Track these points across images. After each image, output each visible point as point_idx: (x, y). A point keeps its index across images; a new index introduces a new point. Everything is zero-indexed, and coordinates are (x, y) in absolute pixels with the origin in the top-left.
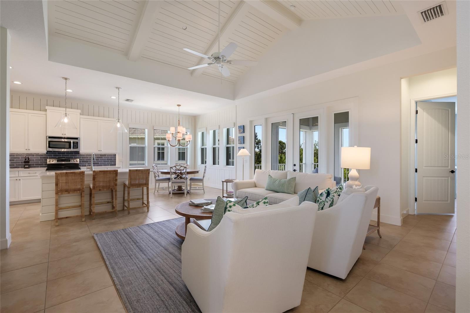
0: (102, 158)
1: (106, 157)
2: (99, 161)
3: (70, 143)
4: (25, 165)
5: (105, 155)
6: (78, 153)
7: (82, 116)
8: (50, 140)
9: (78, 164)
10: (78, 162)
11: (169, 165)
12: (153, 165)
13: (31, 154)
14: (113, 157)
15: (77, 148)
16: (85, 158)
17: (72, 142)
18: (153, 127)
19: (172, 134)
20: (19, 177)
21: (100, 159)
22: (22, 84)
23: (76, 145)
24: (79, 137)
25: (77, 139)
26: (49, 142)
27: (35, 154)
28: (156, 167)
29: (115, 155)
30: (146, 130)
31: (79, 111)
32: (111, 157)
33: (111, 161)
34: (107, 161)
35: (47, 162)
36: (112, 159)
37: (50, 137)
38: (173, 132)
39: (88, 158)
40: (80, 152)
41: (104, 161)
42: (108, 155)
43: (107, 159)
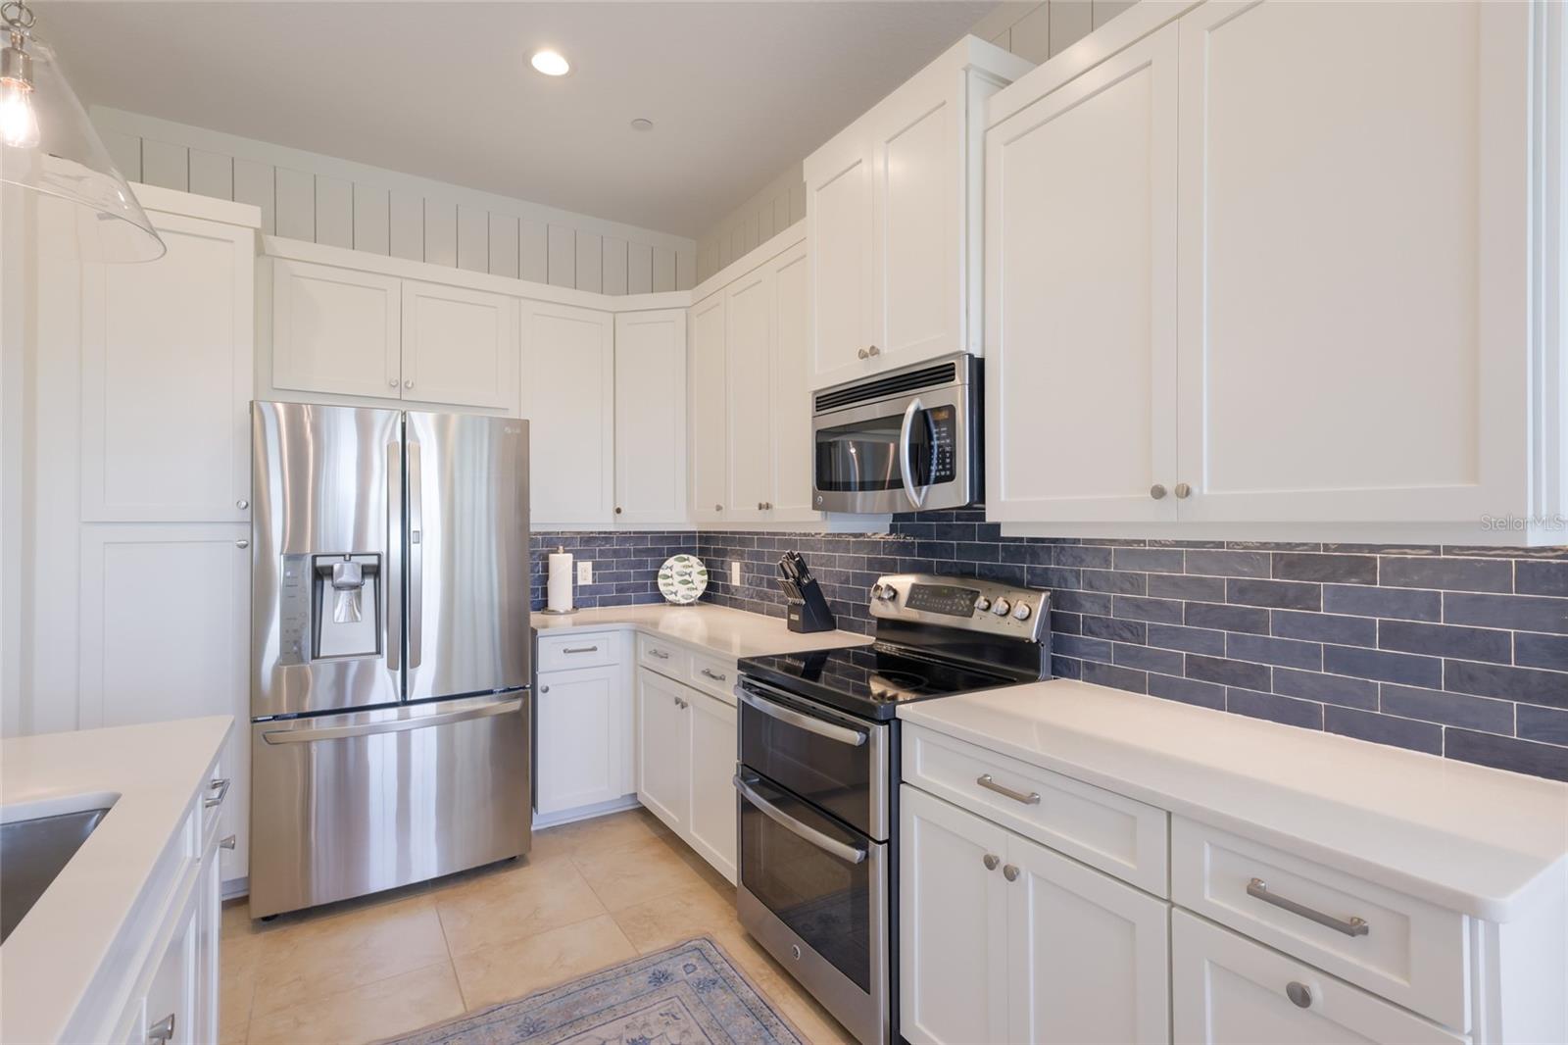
0: (1307, 598)
1: (1379, 602)
2: (1268, 651)
4: (791, 608)
5: (1351, 562)
9: (1035, 645)
10: (1035, 631)
15: (953, 477)
17: (909, 412)
21: (1284, 624)
23: (944, 442)
33: (1461, 679)
34: (1396, 670)
36: (1494, 647)
39: (1136, 583)
40: (990, 518)
41: (1335, 660)
42: (1401, 569)
43: (1393, 634)
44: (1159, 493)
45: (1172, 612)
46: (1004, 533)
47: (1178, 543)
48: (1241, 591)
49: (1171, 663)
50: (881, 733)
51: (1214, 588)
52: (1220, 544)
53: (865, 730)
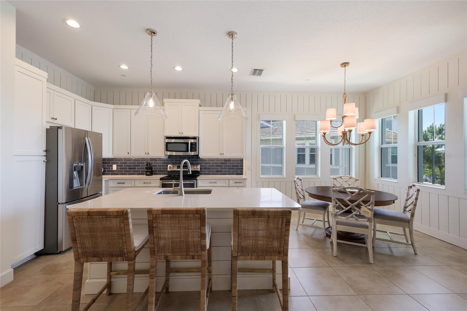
0: (226, 163)
1: (231, 163)
2: (223, 169)
3: (187, 143)
4: (147, 172)
5: (229, 160)
6: (197, 156)
7: (201, 108)
8: (167, 141)
9: (199, 171)
10: (199, 170)
11: (320, 176)
12: (295, 179)
13: (154, 158)
14: (239, 163)
15: (196, 151)
16: (206, 163)
17: (190, 142)
18: (295, 115)
19: (331, 121)
20: (134, 187)
21: (224, 166)
22: (129, 68)
23: (194, 147)
24: (198, 136)
25: (195, 138)
26: (167, 144)
27: (158, 158)
28: (300, 182)
29: (242, 160)
30: (284, 122)
31: (198, 101)
32: (237, 163)
33: (236, 169)
34: (232, 169)
35: (167, 169)
36: (238, 166)
37: (168, 138)
38: (333, 119)
39: (210, 163)
40: (199, 156)
41: (228, 169)
42: (233, 161)
43: (232, 166)
44: (221, 154)
45: (214, 166)
46: (200, 158)
47: (215, 159)
48: (221, 163)
49: (214, 171)
50: (195, 181)
51: (218, 163)
52: (219, 159)
53: (194, 181)
